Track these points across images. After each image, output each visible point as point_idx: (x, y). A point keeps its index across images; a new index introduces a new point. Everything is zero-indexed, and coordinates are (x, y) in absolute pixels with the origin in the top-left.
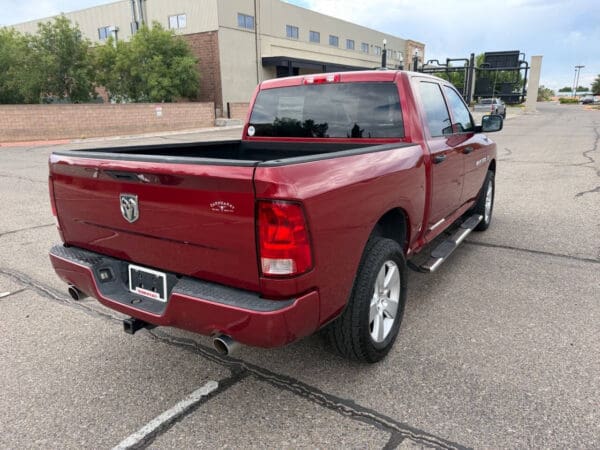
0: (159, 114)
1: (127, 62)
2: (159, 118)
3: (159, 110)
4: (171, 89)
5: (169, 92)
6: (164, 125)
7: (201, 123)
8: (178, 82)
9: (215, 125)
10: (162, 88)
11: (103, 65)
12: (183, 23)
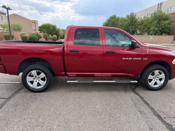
0: (151, 38)
1: (147, 23)
2: (151, 40)
3: (151, 37)
4: (158, 31)
5: (157, 32)
6: (153, 42)
7: (167, 42)
8: (160, 29)
9: (173, 43)
10: (155, 31)
11: (141, 24)
12: (172, 10)
